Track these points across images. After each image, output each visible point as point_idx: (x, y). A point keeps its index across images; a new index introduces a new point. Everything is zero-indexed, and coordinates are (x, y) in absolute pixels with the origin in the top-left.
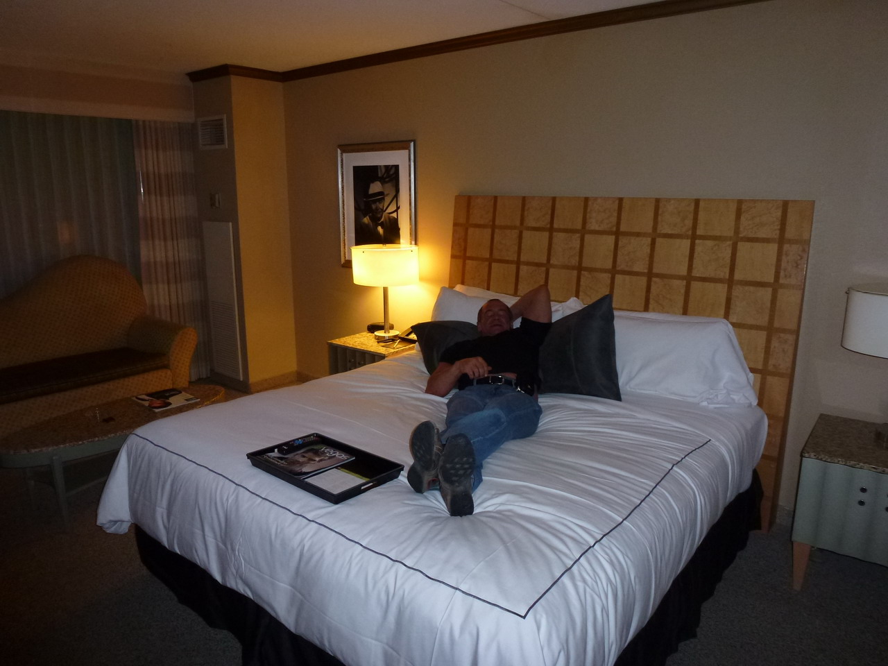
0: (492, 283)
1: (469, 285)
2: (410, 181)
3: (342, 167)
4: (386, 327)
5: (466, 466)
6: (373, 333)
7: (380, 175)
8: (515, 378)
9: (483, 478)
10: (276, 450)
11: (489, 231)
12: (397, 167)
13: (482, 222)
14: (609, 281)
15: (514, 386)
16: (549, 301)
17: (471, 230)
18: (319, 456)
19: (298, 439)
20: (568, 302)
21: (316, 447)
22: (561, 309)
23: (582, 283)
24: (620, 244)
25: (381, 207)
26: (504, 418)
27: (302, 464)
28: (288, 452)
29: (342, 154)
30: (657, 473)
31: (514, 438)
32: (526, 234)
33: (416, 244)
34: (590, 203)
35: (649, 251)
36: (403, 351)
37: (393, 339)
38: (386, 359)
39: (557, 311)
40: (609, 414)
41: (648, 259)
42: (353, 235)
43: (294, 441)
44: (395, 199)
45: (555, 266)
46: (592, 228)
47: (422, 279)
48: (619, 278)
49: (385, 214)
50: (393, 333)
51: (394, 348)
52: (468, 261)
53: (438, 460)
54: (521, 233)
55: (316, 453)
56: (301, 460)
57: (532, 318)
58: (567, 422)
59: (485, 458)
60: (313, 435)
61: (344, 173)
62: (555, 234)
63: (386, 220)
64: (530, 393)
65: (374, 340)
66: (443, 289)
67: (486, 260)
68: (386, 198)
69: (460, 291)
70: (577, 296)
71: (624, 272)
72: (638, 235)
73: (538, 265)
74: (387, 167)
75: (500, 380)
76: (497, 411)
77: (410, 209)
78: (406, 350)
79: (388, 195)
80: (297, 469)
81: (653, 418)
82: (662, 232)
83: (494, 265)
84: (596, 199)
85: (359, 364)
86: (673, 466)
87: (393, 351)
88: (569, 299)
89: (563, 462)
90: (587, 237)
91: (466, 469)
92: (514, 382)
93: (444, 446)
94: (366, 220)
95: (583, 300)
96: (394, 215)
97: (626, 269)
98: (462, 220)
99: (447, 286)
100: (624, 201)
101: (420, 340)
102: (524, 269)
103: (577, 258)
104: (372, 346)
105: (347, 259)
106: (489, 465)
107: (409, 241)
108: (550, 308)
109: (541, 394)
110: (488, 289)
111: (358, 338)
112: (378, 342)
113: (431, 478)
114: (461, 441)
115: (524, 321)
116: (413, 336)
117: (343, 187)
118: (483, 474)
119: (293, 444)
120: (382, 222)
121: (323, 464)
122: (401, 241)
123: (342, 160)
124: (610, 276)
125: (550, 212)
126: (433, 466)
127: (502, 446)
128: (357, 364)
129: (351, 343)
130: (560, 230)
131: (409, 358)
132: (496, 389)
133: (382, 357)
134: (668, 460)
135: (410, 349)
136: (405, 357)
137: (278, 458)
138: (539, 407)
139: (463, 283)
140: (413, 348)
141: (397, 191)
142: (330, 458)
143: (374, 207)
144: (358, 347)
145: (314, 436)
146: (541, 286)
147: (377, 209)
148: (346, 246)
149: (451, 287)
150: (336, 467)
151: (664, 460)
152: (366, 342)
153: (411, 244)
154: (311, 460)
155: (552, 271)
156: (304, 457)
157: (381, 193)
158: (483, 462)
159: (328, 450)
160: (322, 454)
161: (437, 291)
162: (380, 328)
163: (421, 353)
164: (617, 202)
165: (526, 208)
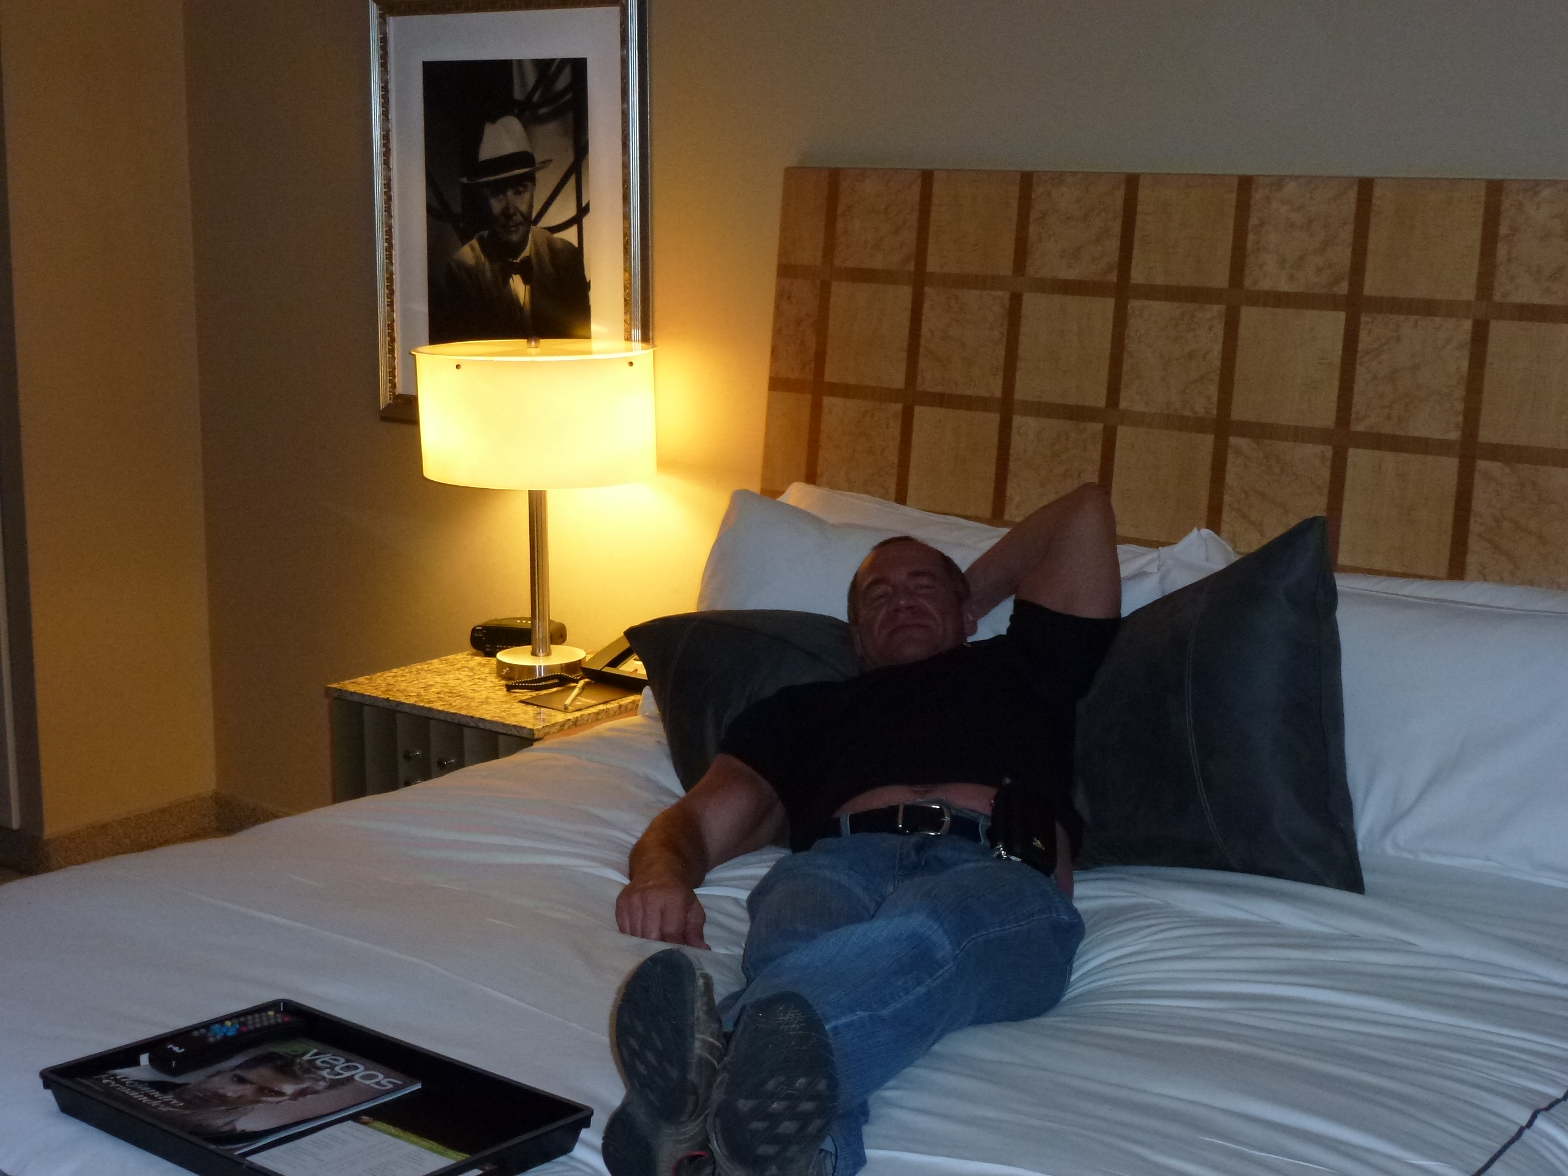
0: (913, 480)
1: (833, 486)
2: (625, 115)
3: (384, 65)
4: (540, 634)
5: (807, 1106)
6: (492, 654)
7: (518, 94)
8: (988, 811)
9: (869, 1153)
10: (144, 1059)
11: (904, 294)
12: (578, 67)
13: (878, 262)
14: (1326, 473)
15: (984, 842)
16: (1111, 540)
17: (840, 290)
18: (294, 1077)
19: (220, 1021)
20: (1177, 549)
21: (284, 1049)
22: (1153, 568)
23: (1230, 479)
24: (1365, 340)
25: (523, 208)
26: (944, 947)
27: (236, 1105)
28: (187, 1064)
29: (382, 18)
30: (1479, 1140)
31: (984, 1017)
32: (1034, 304)
33: (646, 338)
34: (1258, 196)
35: (1465, 365)
36: (597, 718)
37: (563, 678)
38: (536, 745)
39: (1141, 575)
40: (1313, 936)
41: (1460, 393)
42: (421, 307)
43: (207, 1025)
44: (572, 181)
45: (1136, 420)
46: (1266, 285)
47: (667, 463)
48: (1359, 459)
49: (536, 233)
50: (561, 656)
51: (566, 709)
52: (827, 401)
53: (709, 1086)
54: (1016, 300)
55: (286, 1068)
56: (232, 1091)
57: (1051, 600)
58: (1166, 966)
59: (879, 1084)
60: (274, 1005)
61: (392, 86)
62: (1135, 304)
63: (538, 253)
64: (1043, 863)
65: (493, 679)
66: (740, 499)
67: (892, 395)
68: (539, 175)
69: (802, 506)
70: (1214, 523)
71: (1378, 441)
72: (1427, 308)
73: (1077, 413)
74: (544, 67)
75: (933, 819)
76: (919, 922)
77: (626, 217)
78: (608, 715)
79: (546, 163)
80: (219, 1121)
81: (1469, 950)
82: (1510, 300)
83: (922, 413)
84: (1279, 182)
85: (440, 764)
86: (1534, 1117)
87: (560, 717)
88: (1185, 532)
89: (1148, 1099)
90: (1249, 315)
91: (805, 1119)
92: (983, 824)
93: (728, 1037)
94: (469, 253)
95: (1233, 542)
96: (570, 235)
97: (1387, 429)
98: (810, 255)
99: (755, 487)
100: (1378, 191)
101: (656, 678)
102: (1025, 426)
103: (1213, 391)
104: (486, 701)
105: (399, 390)
106: (891, 1111)
107: (621, 326)
108: (1116, 565)
109: (1084, 868)
110: (901, 499)
111: (438, 673)
112: (509, 688)
113: (682, 1150)
114: (788, 1019)
115: (1023, 612)
116: (634, 667)
117: (386, 137)
118: (866, 1141)
119: (203, 1038)
120: (528, 260)
121: (310, 1105)
122: (595, 327)
123: (384, 40)
124: (1329, 454)
125: (1117, 227)
126: (690, 1107)
127: (936, 1047)
128: (435, 768)
129: (413, 690)
130: (1150, 292)
131: (615, 743)
132: (920, 848)
133: (522, 739)
134: (1516, 1096)
135: (622, 711)
136: (600, 738)
137: (153, 1085)
138: (1075, 913)
139: (811, 478)
140: (633, 709)
141: (581, 150)
142: (334, 1085)
143: (497, 205)
144: (438, 706)
145: (277, 1011)
146: (1086, 486)
147: (507, 214)
148: (397, 346)
149: (771, 492)
150: (355, 1118)
151: (1505, 1096)
152: (466, 687)
153: (628, 338)
154: (265, 1091)
155: (1124, 434)
156: (241, 1080)
157: (523, 159)
158: (873, 1099)
159: (327, 1058)
160: (308, 1071)
161: (719, 503)
162: (518, 636)
163: (660, 725)
164: (1353, 194)
165: (1034, 215)
